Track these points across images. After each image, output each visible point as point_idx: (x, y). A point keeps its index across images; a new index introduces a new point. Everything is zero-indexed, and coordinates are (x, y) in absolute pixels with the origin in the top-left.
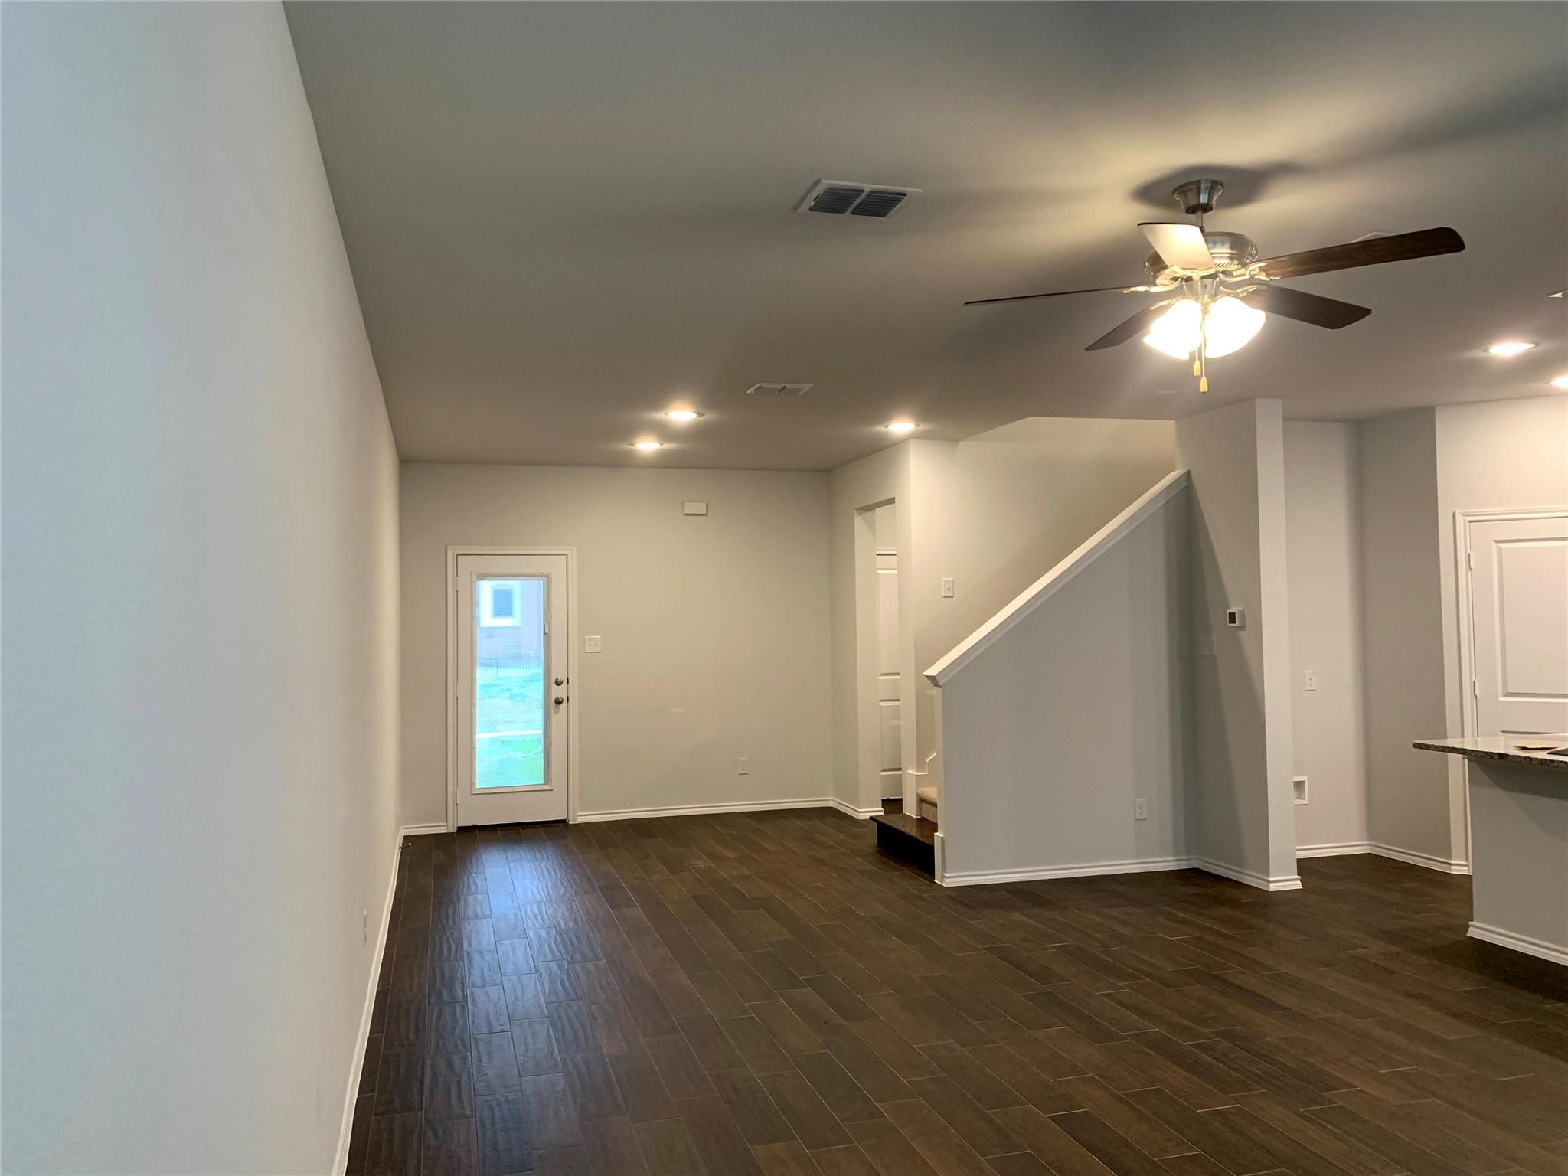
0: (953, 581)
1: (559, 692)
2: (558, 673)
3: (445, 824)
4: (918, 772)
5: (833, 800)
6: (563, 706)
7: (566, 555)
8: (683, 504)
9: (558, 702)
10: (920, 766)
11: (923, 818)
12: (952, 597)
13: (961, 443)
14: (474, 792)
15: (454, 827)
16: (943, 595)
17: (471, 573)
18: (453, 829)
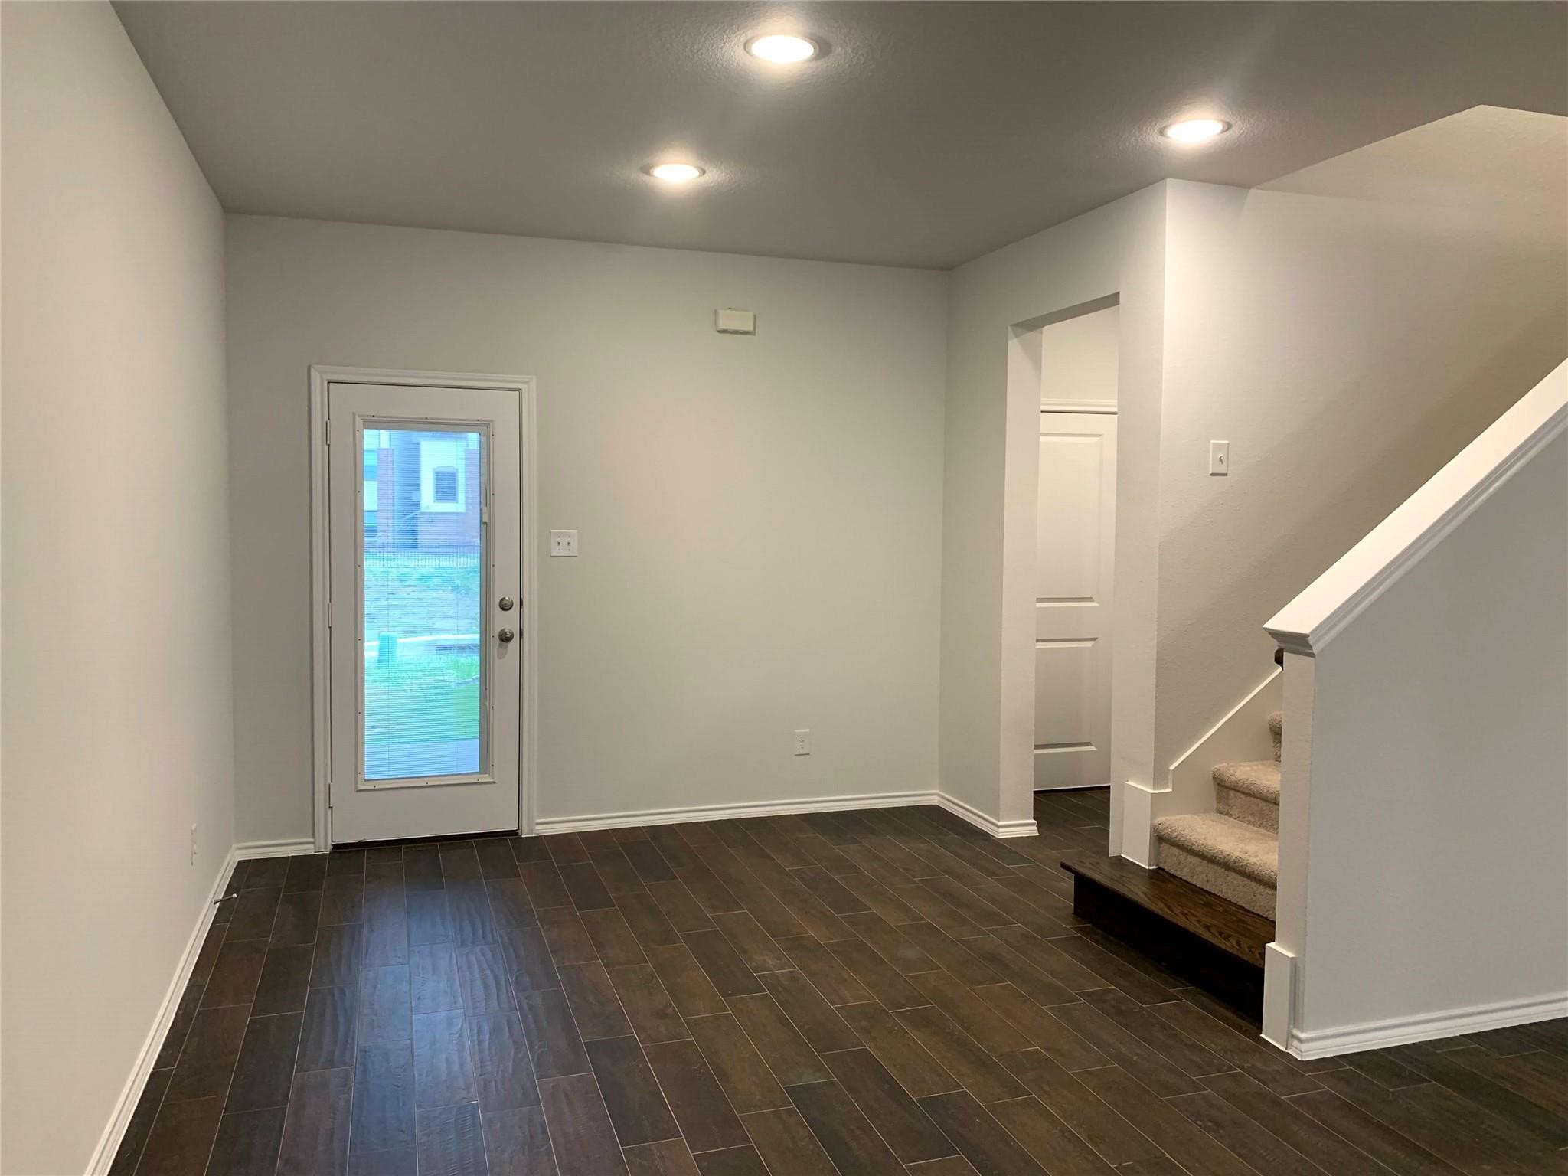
0: (1228, 444)
1: (506, 621)
2: (505, 589)
3: (312, 840)
4: (1154, 789)
5: (939, 795)
6: (514, 644)
7: (519, 390)
8: (716, 312)
9: (505, 638)
10: (1158, 778)
11: (1159, 868)
12: (1226, 475)
13: (1253, 192)
14: (361, 787)
15: (326, 846)
16: (1211, 472)
17: (354, 414)
18: (325, 848)
